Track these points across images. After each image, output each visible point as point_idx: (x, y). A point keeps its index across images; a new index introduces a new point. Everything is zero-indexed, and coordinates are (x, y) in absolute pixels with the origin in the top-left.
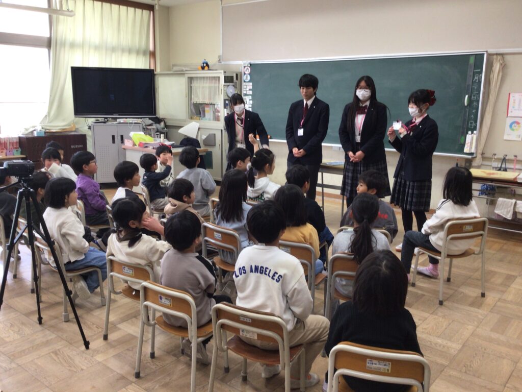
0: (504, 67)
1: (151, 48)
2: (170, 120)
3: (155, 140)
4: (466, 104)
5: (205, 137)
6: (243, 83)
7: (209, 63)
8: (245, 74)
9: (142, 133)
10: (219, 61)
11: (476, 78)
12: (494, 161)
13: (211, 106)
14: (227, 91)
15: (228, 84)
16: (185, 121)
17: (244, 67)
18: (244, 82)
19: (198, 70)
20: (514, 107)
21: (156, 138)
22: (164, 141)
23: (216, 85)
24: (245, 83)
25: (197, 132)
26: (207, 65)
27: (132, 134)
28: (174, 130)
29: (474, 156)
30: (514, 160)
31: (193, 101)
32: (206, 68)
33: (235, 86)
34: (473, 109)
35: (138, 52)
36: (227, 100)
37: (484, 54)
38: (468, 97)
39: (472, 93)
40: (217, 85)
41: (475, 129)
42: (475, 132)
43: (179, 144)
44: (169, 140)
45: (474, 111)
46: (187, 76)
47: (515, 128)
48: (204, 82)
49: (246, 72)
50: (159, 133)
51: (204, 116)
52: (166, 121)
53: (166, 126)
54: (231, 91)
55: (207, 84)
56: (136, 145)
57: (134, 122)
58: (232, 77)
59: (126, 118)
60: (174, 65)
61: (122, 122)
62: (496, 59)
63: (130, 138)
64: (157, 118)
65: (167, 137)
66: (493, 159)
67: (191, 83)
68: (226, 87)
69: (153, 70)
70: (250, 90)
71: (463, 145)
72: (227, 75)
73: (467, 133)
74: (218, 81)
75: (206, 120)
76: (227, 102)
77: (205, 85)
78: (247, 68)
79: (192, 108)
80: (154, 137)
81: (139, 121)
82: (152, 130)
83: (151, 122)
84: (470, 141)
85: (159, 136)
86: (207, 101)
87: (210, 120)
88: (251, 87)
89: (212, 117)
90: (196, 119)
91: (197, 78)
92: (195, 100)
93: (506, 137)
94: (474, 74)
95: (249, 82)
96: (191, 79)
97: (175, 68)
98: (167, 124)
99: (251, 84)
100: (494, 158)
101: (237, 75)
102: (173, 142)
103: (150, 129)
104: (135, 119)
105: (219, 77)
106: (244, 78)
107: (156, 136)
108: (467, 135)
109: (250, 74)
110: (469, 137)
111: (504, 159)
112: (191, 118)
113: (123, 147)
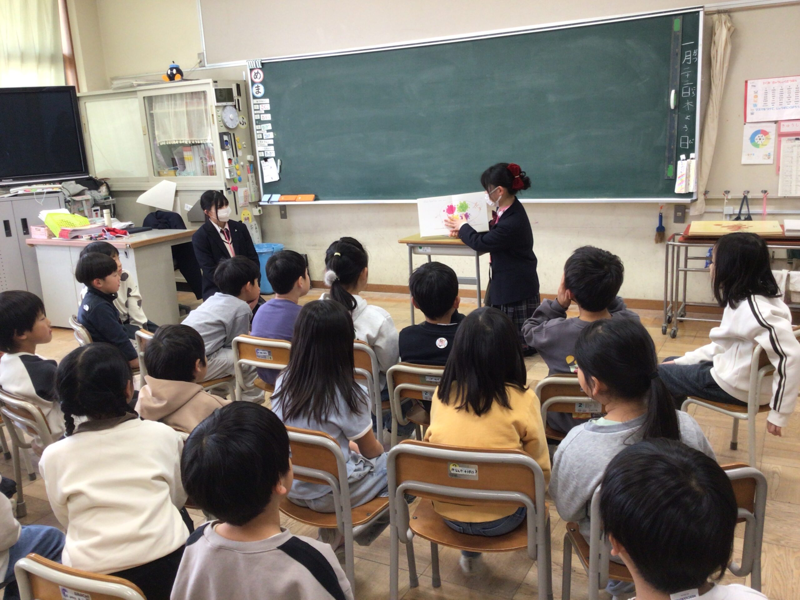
0: (733, 34)
1: (65, 49)
2: (118, 180)
3: (92, 223)
4: (672, 106)
5: (191, 207)
6: (253, 101)
7: (181, 68)
8: (253, 83)
9: (66, 211)
10: (201, 63)
11: (688, 57)
12: (727, 204)
13: (195, 147)
14: (224, 115)
15: (224, 104)
16: (147, 180)
17: (251, 70)
18: (255, 97)
19: (162, 82)
20: (755, 105)
21: (95, 218)
22: (111, 222)
23: (199, 108)
24: (255, 101)
25: (173, 200)
26: (179, 71)
27: (44, 215)
28: (127, 200)
29: (694, 198)
30: (762, 199)
31: (158, 141)
32: (178, 77)
33: (237, 108)
34: (686, 113)
35: (39, 59)
36: (225, 133)
37: (698, 12)
38: (676, 92)
39: (681, 85)
40: (203, 107)
41: (692, 149)
42: (692, 155)
43: (141, 225)
44: (121, 220)
45: (687, 118)
46: (141, 95)
47: (760, 142)
48: (175, 105)
49: (256, 80)
50: (98, 208)
51: (184, 167)
52: (109, 184)
53: (112, 193)
54: (231, 116)
55: (181, 108)
56: (55, 237)
57: (45, 191)
58: (230, 90)
59: (30, 184)
60: (113, 79)
61: (20, 192)
62: (720, 21)
63: (41, 224)
64: (91, 179)
65: (115, 214)
66: (726, 201)
67: (151, 107)
68: (220, 110)
69: (73, 88)
70: (266, 112)
71: (673, 181)
72: (219, 87)
73: (679, 159)
74: (203, 100)
75: (188, 174)
76: (226, 138)
77: (177, 110)
78: (256, 71)
79: (159, 155)
80: (91, 216)
81: (56, 187)
82: (84, 202)
83: (80, 187)
84: (684, 172)
85: (99, 212)
86: (186, 140)
87: (195, 174)
88: (268, 107)
89: (199, 169)
90: (167, 175)
91: (162, 96)
92: (162, 140)
93: (745, 160)
94: (683, 49)
95: (263, 97)
96: (150, 101)
97: (116, 83)
98: (113, 189)
99: (267, 101)
100: (727, 199)
101: (238, 86)
102: (130, 223)
103: (81, 202)
104: (48, 186)
105: (204, 92)
106: (253, 91)
107: (94, 213)
108: (679, 162)
109: (262, 83)
110: (682, 165)
111: (745, 198)
112: (159, 174)
113: (29, 241)
